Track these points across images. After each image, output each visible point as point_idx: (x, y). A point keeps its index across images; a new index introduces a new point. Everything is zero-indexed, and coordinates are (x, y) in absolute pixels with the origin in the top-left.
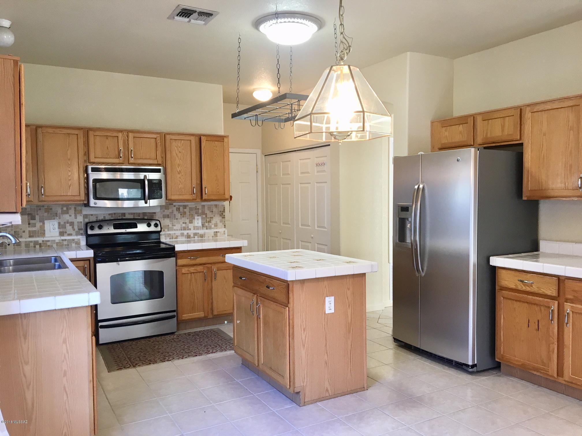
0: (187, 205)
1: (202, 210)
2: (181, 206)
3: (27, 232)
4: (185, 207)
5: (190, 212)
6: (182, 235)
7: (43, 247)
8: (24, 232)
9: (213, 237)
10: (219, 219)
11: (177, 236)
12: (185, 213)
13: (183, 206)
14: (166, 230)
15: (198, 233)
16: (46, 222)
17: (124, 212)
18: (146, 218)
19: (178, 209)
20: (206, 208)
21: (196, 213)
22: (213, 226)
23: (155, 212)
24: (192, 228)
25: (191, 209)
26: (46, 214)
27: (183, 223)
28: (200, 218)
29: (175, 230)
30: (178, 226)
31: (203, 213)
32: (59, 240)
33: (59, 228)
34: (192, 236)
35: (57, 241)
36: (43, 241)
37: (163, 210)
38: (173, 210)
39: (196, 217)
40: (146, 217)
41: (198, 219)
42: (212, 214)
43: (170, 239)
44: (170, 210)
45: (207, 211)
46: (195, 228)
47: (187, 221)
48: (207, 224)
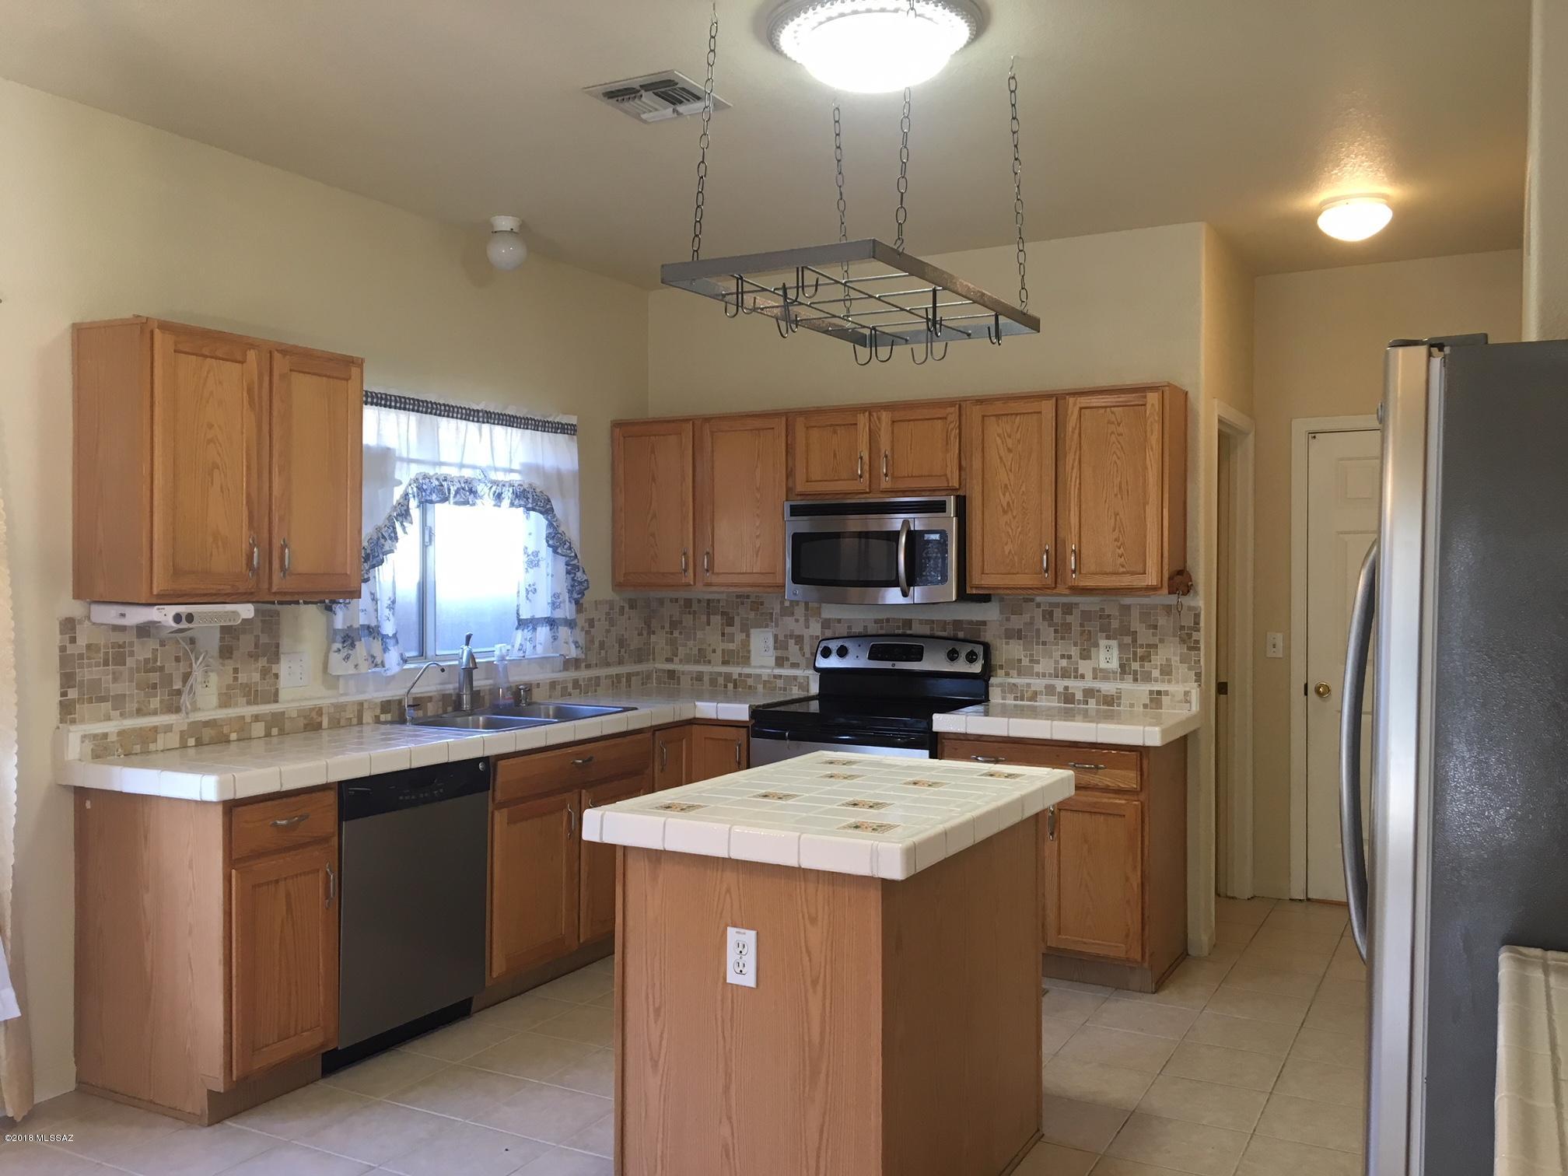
0: (1076, 604)
1: (1121, 621)
2: (1057, 605)
3: (719, 652)
4: (1068, 609)
5: (1082, 625)
6: (1050, 690)
7: (740, 689)
8: (714, 651)
9: (1145, 706)
10: (1179, 651)
11: (1035, 693)
12: (1067, 627)
13: (1064, 604)
14: (1014, 673)
15: (1099, 691)
16: (753, 631)
17: (907, 616)
18: (961, 635)
19: (1048, 616)
20: (1135, 613)
21: (1102, 630)
22: (1156, 673)
23: (985, 619)
24: (1089, 675)
25: (1086, 616)
26: (752, 615)
27: (1063, 657)
28: (1114, 643)
29: (1038, 675)
30: (1045, 665)
31: (1125, 630)
32: (769, 675)
33: (775, 648)
34: (1079, 696)
35: (765, 678)
36: (740, 675)
37: (1006, 618)
38: (1032, 618)
39: (1103, 643)
40: (963, 633)
41: (1108, 648)
42: (1153, 633)
43: (1016, 699)
44: (1026, 617)
45: (1136, 625)
46: (1099, 674)
47: (1074, 651)
48: (1136, 666)
